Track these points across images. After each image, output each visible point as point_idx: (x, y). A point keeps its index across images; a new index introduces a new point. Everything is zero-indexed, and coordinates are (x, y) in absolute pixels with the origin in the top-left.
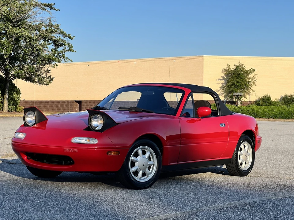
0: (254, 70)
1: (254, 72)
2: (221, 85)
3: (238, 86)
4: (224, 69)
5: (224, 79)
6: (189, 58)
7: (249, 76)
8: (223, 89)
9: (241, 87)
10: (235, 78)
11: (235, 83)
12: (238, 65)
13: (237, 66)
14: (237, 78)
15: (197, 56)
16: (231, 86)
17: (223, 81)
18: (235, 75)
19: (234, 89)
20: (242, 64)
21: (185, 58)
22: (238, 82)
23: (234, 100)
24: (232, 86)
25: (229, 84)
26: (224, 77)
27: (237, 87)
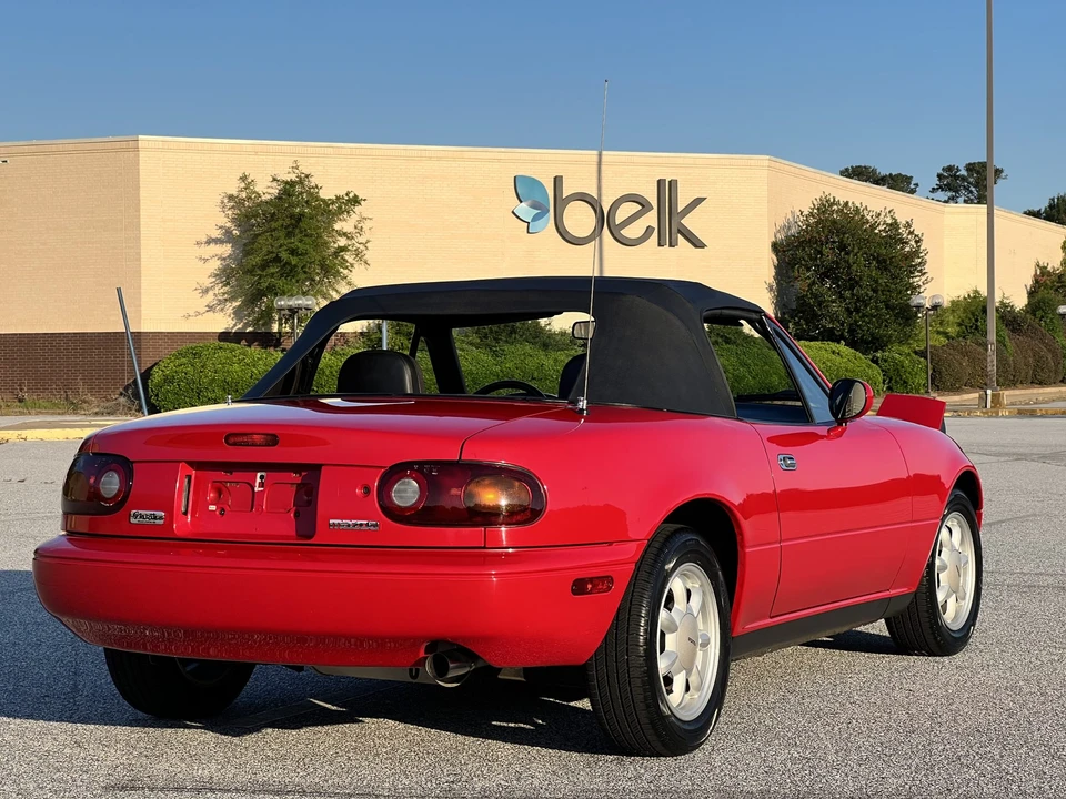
0: (356, 201)
1: (357, 209)
2: (216, 265)
3: (295, 266)
4: (231, 197)
5: (228, 237)
6: (71, 147)
7: (337, 226)
8: (228, 284)
9: (305, 272)
10: (282, 234)
11: (284, 255)
12: (294, 177)
13: (287, 183)
14: (289, 235)
15: (111, 139)
16: (264, 266)
17: (227, 249)
18: (280, 222)
19: (280, 283)
20: (307, 176)
21: (54, 148)
22: (293, 252)
23: (275, 328)
24: (272, 270)
25: (256, 260)
26: (228, 232)
27: (289, 272)
